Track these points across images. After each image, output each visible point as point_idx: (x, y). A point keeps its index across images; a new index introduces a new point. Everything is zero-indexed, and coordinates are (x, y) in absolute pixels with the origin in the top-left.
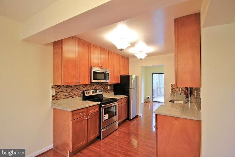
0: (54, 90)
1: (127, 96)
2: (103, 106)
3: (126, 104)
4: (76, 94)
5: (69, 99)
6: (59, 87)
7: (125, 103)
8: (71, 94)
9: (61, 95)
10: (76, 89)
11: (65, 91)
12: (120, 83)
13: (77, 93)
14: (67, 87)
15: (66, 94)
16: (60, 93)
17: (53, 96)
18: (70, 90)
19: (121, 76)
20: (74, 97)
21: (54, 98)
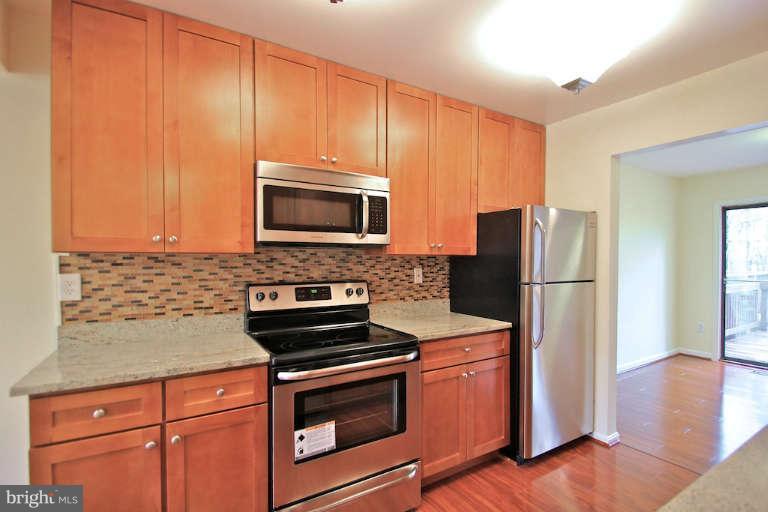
0: (75, 278)
1: (509, 325)
2: (283, 376)
3: (498, 369)
4: (208, 299)
5: (161, 320)
6: (106, 266)
7: (492, 364)
8: (175, 296)
9: (115, 301)
10: (205, 275)
11: (138, 283)
12: (473, 252)
13: (213, 293)
14: (151, 263)
16: (107, 292)
17: (66, 305)
18: (168, 279)
19: (479, 216)
20: (194, 312)
21: (75, 313)
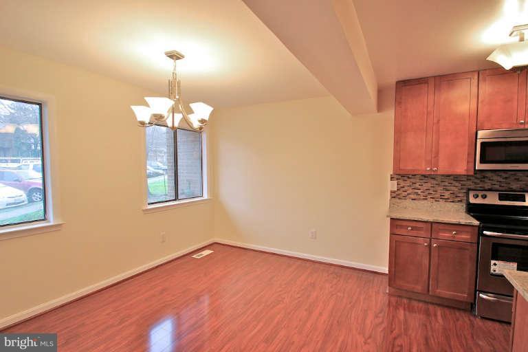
0: (395, 182)
2: (486, 233)
4: (447, 195)
5: (426, 201)
6: (405, 178)
8: (432, 192)
9: (408, 192)
10: (446, 184)
11: (417, 185)
13: (450, 192)
14: (423, 178)
15: (419, 192)
16: (406, 188)
17: (392, 192)
18: (429, 185)
20: (441, 200)
21: (395, 195)
